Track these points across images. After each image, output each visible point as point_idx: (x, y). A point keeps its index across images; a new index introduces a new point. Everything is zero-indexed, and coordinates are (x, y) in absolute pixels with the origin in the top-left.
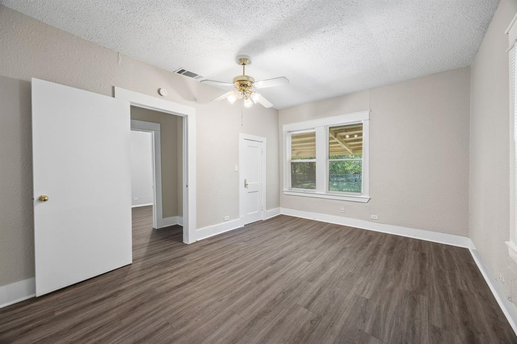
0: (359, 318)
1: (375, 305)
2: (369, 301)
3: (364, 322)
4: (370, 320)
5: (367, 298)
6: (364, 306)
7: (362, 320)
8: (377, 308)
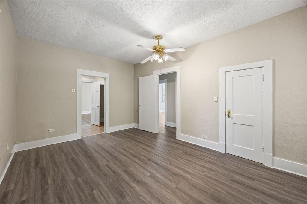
0: (86, 179)
1: (87, 192)
2: (92, 190)
3: (83, 180)
4: (82, 183)
5: (94, 190)
6: (90, 185)
7: (85, 180)
8: (84, 191)
